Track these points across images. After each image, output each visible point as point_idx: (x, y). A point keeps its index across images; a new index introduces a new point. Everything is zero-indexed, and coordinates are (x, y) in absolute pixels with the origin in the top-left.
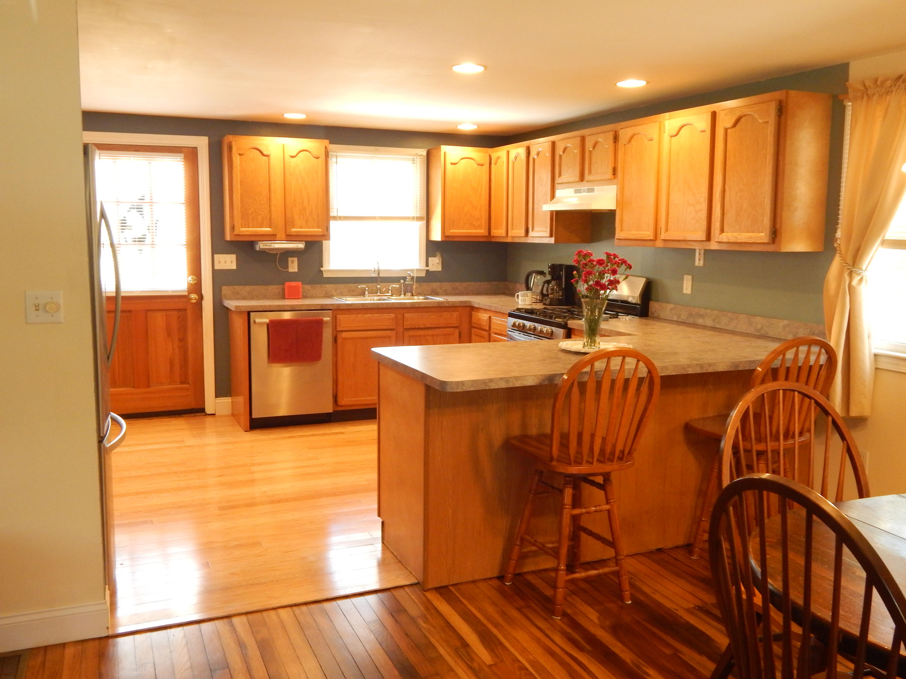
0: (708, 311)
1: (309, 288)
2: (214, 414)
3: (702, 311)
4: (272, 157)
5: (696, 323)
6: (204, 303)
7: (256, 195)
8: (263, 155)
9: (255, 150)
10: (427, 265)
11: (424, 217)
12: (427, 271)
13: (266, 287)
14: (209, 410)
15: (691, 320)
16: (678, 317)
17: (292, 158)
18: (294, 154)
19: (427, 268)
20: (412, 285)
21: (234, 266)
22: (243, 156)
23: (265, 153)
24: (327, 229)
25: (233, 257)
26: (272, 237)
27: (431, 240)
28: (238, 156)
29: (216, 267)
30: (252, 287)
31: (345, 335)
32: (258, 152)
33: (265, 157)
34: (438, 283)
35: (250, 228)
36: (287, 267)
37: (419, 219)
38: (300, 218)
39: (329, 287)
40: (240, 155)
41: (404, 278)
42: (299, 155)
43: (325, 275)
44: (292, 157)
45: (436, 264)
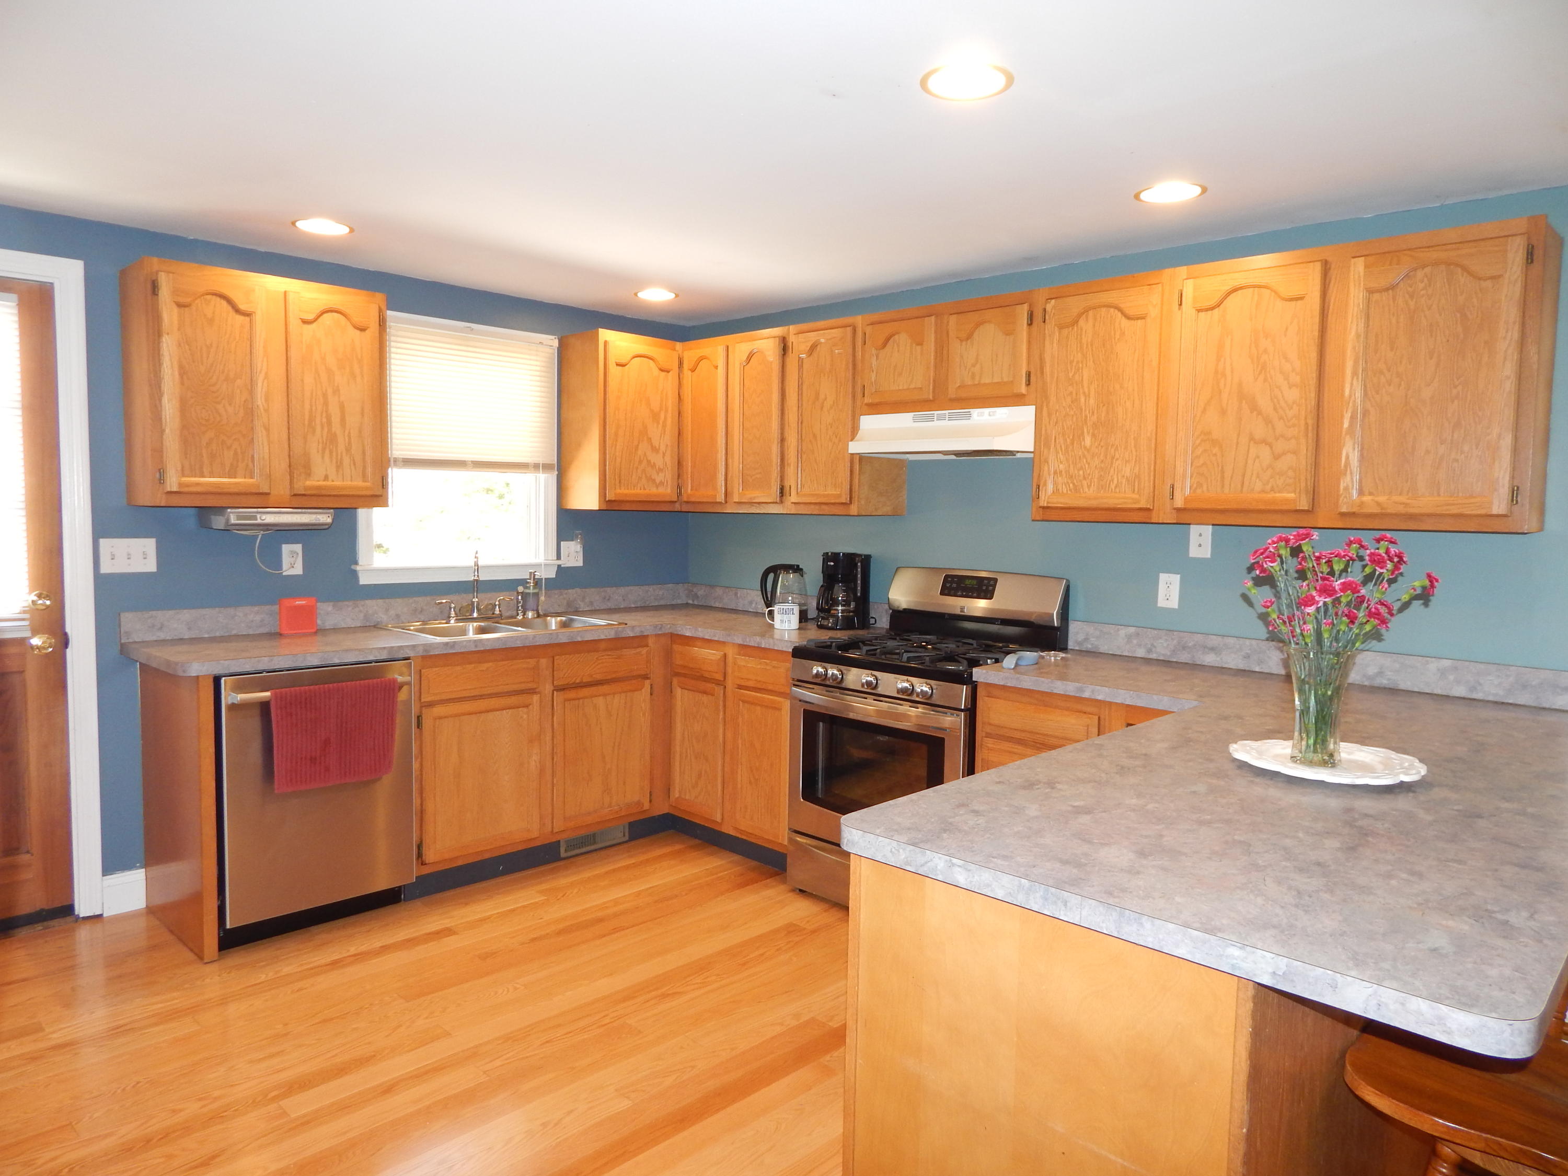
0: (1231, 641)
1: (330, 609)
2: (100, 916)
3: (1214, 641)
4: (258, 318)
5: (1198, 663)
6: (71, 654)
7: (219, 403)
8: (238, 311)
9: (218, 299)
10: (559, 557)
11: (554, 464)
12: (559, 566)
13: (231, 611)
14: (83, 908)
15: (1184, 657)
16: (1149, 651)
17: (306, 326)
18: (311, 317)
19: (559, 562)
20: (536, 595)
21: (150, 566)
22: (186, 309)
23: (242, 307)
24: (383, 483)
25: (150, 545)
26: (261, 499)
27: (568, 508)
28: (175, 310)
29: (105, 569)
30: (195, 613)
31: (438, 710)
32: (224, 303)
33: (242, 318)
34: (578, 590)
35: (203, 477)
36: (279, 565)
37: (547, 467)
38: (323, 457)
39: (375, 607)
40: (180, 305)
41: (523, 582)
42: (320, 320)
43: (364, 580)
44: (305, 322)
45: (573, 553)
